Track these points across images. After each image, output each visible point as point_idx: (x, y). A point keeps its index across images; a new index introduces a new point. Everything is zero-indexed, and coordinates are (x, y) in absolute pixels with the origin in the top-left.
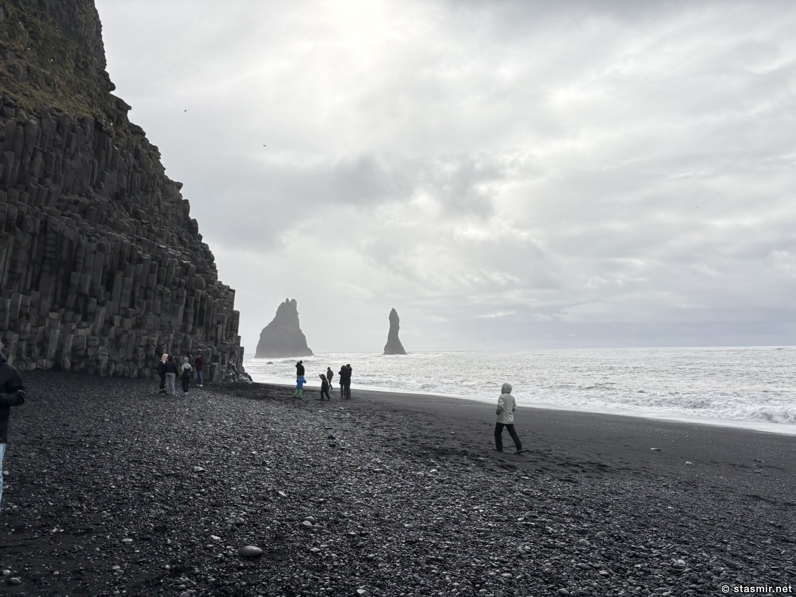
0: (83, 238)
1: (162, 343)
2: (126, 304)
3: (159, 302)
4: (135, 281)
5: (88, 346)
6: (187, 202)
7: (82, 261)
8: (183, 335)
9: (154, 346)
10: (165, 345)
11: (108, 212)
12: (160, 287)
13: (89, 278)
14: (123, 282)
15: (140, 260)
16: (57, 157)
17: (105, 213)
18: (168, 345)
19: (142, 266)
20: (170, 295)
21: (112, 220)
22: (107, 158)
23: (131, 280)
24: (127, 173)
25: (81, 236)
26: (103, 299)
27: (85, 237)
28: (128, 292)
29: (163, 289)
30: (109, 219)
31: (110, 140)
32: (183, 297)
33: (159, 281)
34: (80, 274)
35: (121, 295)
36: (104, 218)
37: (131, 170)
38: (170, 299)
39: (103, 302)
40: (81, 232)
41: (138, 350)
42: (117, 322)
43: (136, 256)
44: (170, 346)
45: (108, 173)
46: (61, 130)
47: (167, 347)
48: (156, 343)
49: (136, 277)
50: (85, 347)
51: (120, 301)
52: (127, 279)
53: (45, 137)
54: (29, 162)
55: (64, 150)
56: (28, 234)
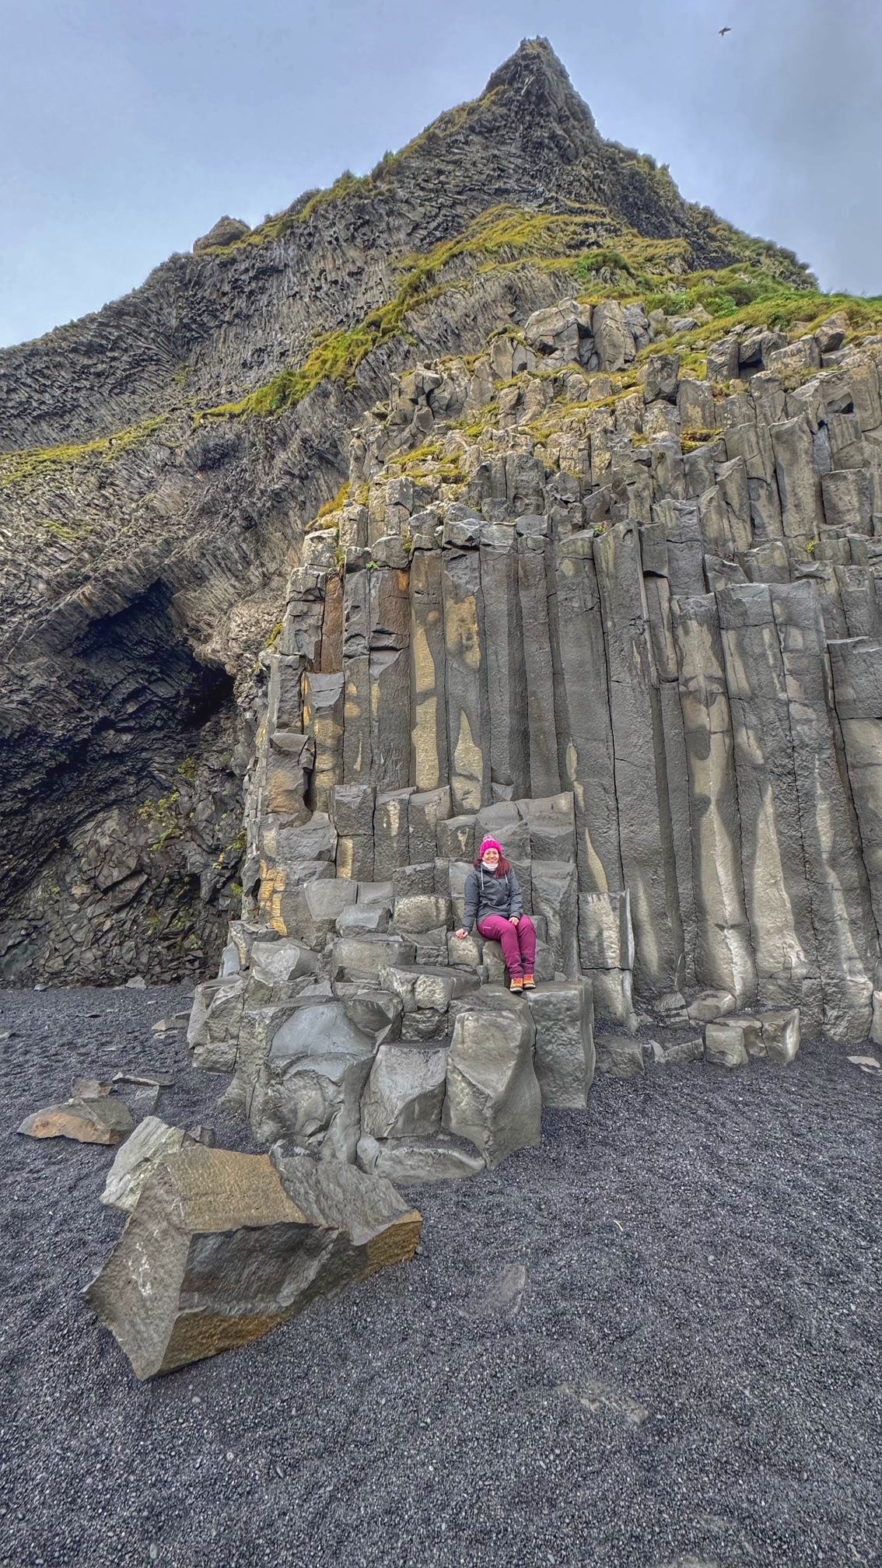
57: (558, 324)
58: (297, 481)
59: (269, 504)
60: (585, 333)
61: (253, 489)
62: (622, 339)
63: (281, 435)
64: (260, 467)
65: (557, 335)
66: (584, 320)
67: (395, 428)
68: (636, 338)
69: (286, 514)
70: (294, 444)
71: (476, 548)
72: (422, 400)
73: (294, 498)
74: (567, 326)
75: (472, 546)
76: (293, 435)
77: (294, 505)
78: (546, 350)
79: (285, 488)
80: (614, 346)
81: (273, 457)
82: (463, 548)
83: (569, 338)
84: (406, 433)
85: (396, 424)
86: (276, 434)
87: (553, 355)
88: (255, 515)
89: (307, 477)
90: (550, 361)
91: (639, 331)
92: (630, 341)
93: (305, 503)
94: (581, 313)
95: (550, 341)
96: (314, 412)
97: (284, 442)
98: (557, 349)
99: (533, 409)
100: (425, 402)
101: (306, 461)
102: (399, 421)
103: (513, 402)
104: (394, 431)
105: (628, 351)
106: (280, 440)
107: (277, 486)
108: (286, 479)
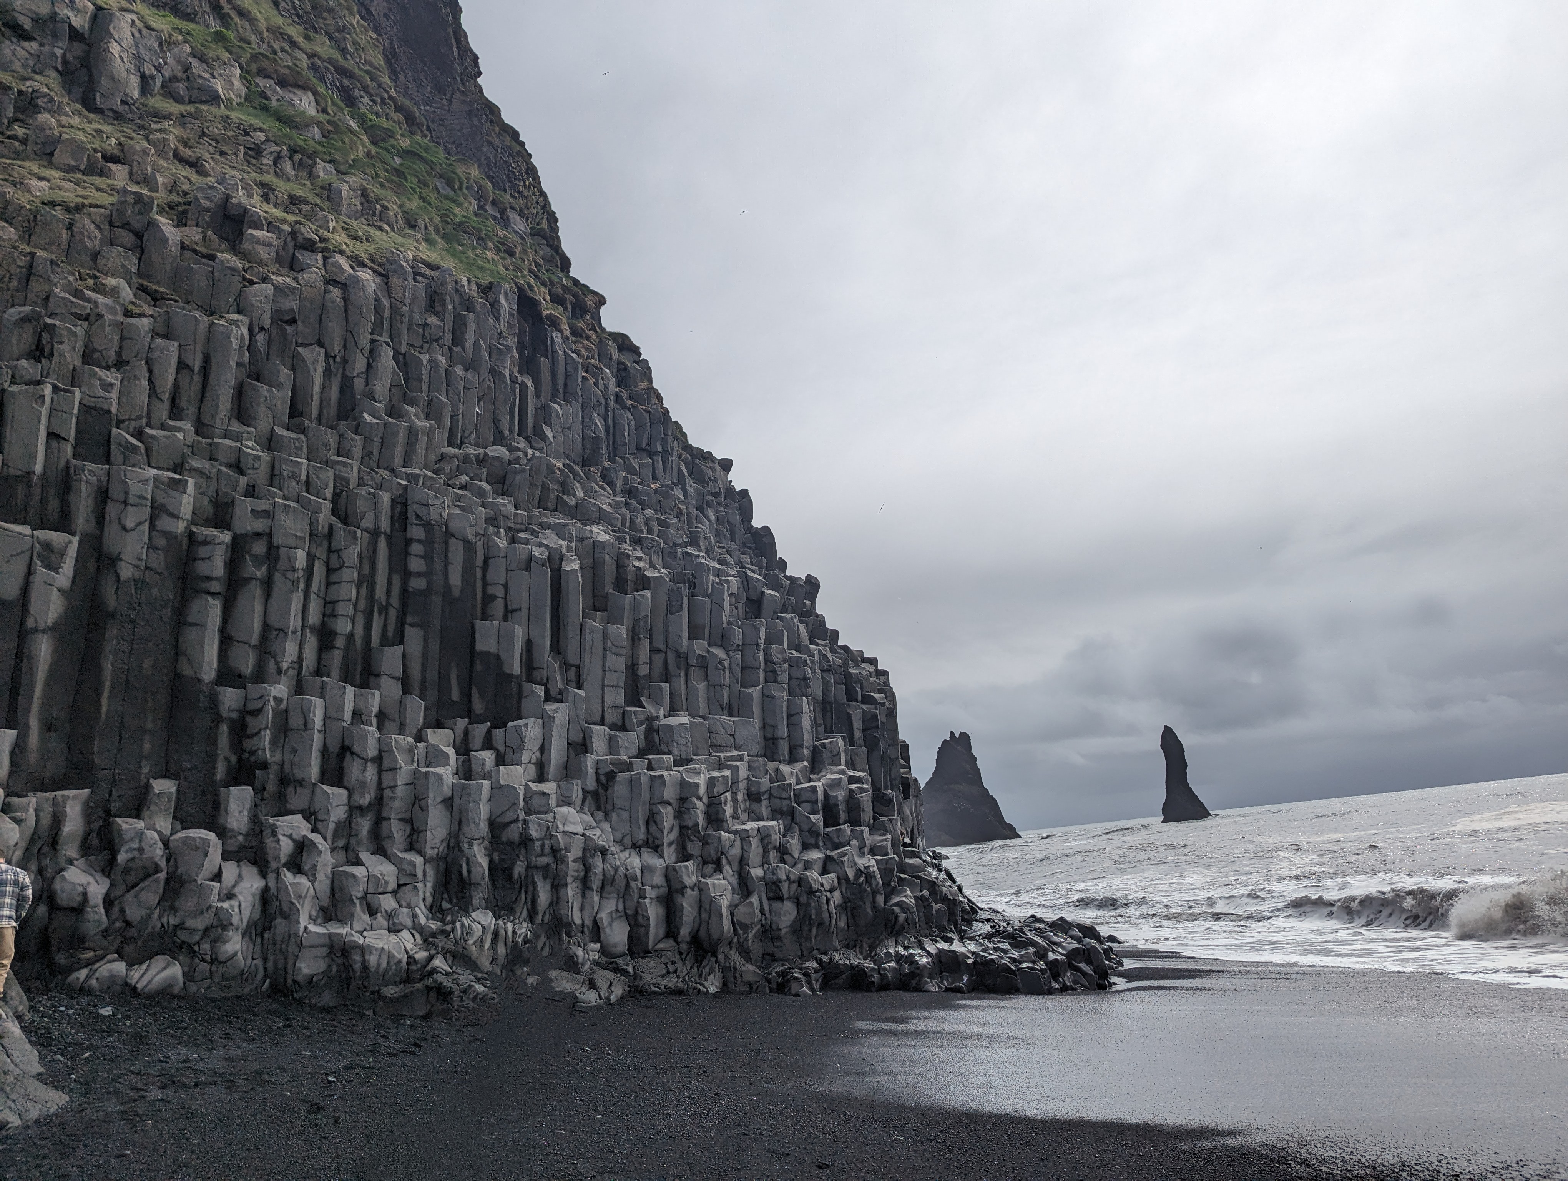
0: (497, 534)
1: (719, 789)
2: (616, 697)
3: (702, 687)
4: (634, 638)
5: (529, 812)
6: (745, 493)
7: (499, 592)
8: (771, 765)
9: (699, 798)
10: (728, 795)
11: (563, 484)
12: (700, 647)
13: (519, 632)
14: (605, 636)
15: (643, 582)
16: (433, 363)
17: (554, 487)
18: (734, 794)
19: (647, 593)
20: (726, 663)
21: (572, 501)
22: (554, 376)
23: (624, 630)
24: (602, 409)
25: (491, 529)
26: (560, 685)
27: (502, 531)
28: (619, 663)
29: (708, 652)
30: (565, 497)
31: (558, 338)
32: (759, 669)
33: (694, 633)
34: (496, 623)
35: (604, 671)
36: (552, 496)
37: (612, 404)
38: (727, 672)
39: (561, 693)
40: (492, 521)
41: (659, 813)
42: (599, 743)
43: (631, 575)
44: (740, 796)
45: (557, 407)
46: (438, 308)
47: (735, 800)
48: (702, 791)
49: (636, 622)
50: (522, 816)
51: (603, 686)
52: (612, 628)
53: (398, 318)
54: (363, 370)
55: (450, 349)
56: (359, 532)
60: (78, 38)
62: (124, 73)
65: (39, 22)
66: (80, 22)
68: (144, 77)
74: (53, 19)
78: (18, 31)
80: (108, 73)
83: (55, 36)
91: (148, 69)
92: (134, 81)
94: (78, 11)
105: (128, 90)
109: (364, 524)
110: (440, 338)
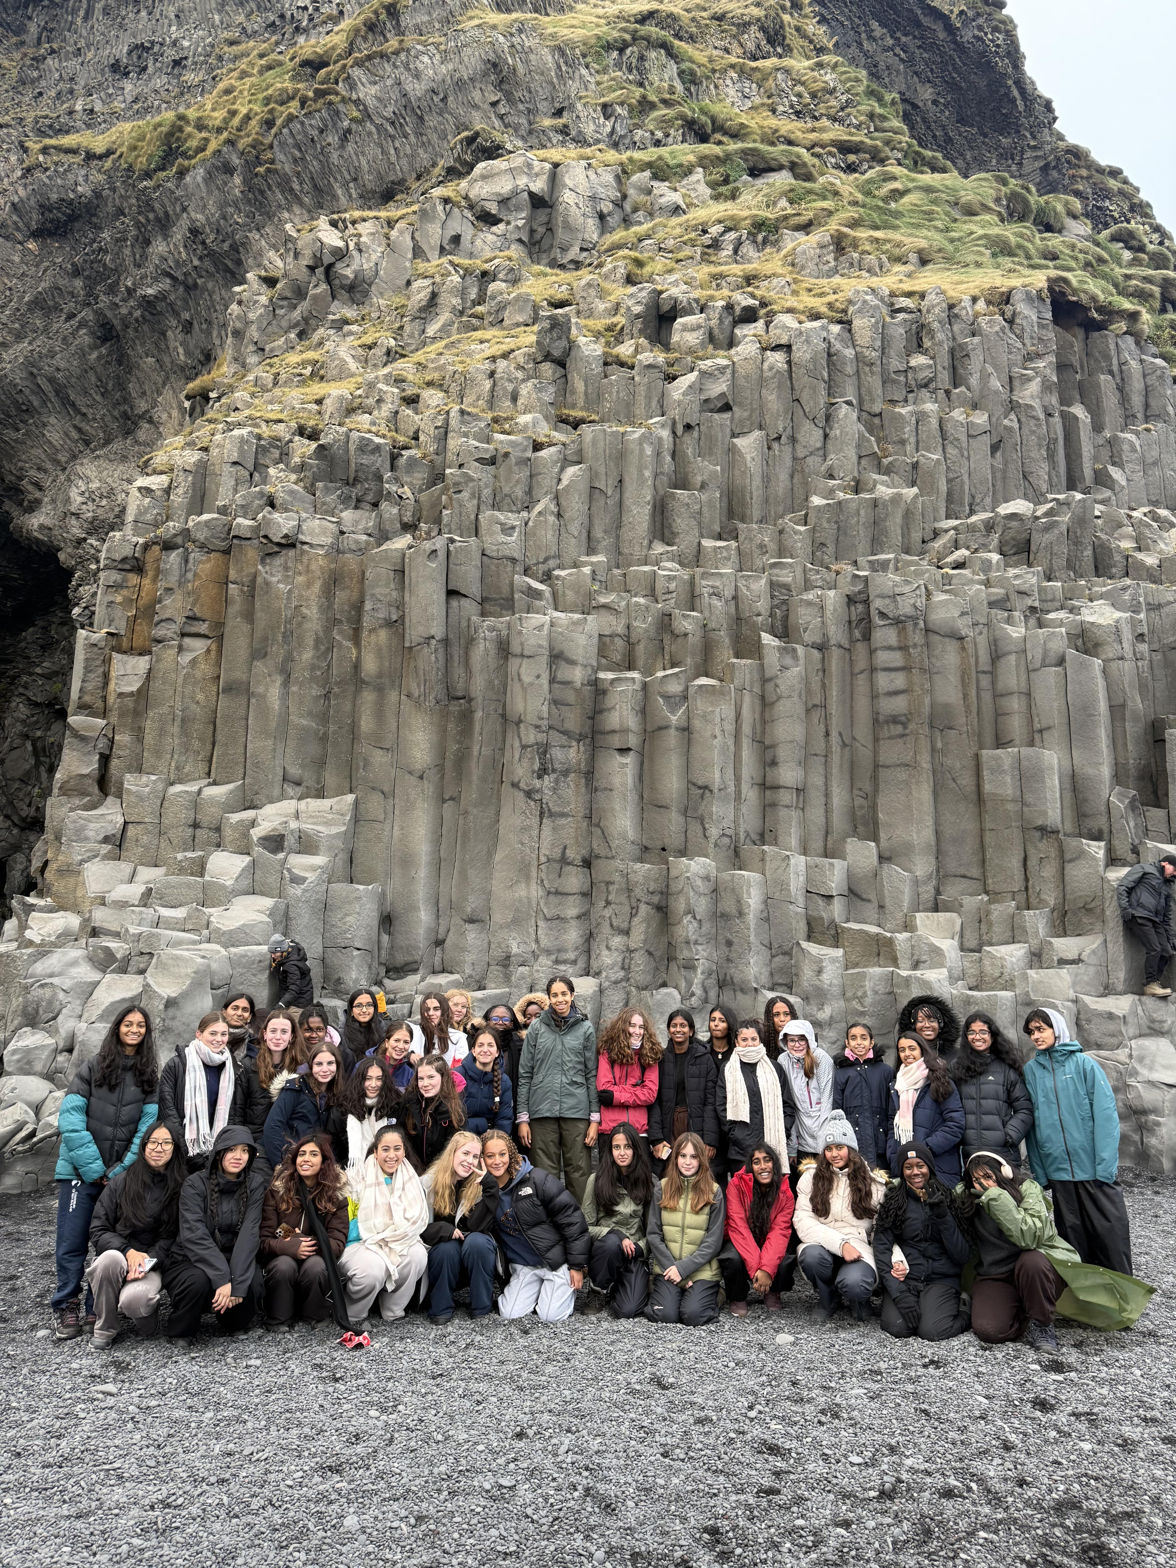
0: (1010, 621)
7: (1019, 704)
13: (1055, 761)
22: (1124, 397)
25: (999, 614)
27: (1017, 614)
34: (1017, 751)
40: (1000, 603)
45: (1133, 437)
53: (867, 369)
54: (819, 445)
55: (948, 392)
56: (800, 649)
57: (504, 186)
58: (181, 289)
59: (137, 313)
60: (538, 202)
61: (117, 283)
62: (581, 220)
63: (161, 214)
64: (127, 252)
65: (504, 202)
66: (539, 186)
67: (285, 303)
68: (602, 217)
69: (164, 334)
70: (179, 233)
71: (293, 546)
72: (320, 271)
73: (177, 314)
74: (515, 193)
75: (290, 543)
76: (178, 216)
77: (174, 323)
78: (488, 219)
79: (161, 297)
80: (567, 226)
81: (148, 242)
82: (278, 544)
83: (518, 209)
84: (296, 315)
85: (286, 298)
86: (153, 210)
87: (494, 229)
88: (116, 322)
89: (196, 285)
90: (490, 238)
91: (606, 207)
92: (592, 224)
93: (191, 324)
94: (537, 175)
95: (493, 208)
96: (210, 192)
97: (164, 224)
98: (501, 221)
99: (444, 316)
100: (322, 277)
101: (196, 262)
102: (289, 295)
103: (424, 303)
104: (282, 307)
105: (587, 236)
106: (158, 219)
107: (150, 291)
108: (165, 284)
109: (808, 637)
110: (931, 380)
